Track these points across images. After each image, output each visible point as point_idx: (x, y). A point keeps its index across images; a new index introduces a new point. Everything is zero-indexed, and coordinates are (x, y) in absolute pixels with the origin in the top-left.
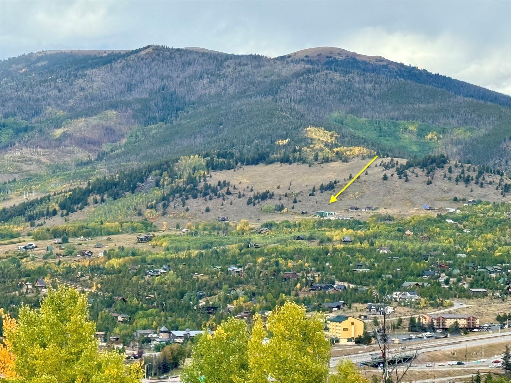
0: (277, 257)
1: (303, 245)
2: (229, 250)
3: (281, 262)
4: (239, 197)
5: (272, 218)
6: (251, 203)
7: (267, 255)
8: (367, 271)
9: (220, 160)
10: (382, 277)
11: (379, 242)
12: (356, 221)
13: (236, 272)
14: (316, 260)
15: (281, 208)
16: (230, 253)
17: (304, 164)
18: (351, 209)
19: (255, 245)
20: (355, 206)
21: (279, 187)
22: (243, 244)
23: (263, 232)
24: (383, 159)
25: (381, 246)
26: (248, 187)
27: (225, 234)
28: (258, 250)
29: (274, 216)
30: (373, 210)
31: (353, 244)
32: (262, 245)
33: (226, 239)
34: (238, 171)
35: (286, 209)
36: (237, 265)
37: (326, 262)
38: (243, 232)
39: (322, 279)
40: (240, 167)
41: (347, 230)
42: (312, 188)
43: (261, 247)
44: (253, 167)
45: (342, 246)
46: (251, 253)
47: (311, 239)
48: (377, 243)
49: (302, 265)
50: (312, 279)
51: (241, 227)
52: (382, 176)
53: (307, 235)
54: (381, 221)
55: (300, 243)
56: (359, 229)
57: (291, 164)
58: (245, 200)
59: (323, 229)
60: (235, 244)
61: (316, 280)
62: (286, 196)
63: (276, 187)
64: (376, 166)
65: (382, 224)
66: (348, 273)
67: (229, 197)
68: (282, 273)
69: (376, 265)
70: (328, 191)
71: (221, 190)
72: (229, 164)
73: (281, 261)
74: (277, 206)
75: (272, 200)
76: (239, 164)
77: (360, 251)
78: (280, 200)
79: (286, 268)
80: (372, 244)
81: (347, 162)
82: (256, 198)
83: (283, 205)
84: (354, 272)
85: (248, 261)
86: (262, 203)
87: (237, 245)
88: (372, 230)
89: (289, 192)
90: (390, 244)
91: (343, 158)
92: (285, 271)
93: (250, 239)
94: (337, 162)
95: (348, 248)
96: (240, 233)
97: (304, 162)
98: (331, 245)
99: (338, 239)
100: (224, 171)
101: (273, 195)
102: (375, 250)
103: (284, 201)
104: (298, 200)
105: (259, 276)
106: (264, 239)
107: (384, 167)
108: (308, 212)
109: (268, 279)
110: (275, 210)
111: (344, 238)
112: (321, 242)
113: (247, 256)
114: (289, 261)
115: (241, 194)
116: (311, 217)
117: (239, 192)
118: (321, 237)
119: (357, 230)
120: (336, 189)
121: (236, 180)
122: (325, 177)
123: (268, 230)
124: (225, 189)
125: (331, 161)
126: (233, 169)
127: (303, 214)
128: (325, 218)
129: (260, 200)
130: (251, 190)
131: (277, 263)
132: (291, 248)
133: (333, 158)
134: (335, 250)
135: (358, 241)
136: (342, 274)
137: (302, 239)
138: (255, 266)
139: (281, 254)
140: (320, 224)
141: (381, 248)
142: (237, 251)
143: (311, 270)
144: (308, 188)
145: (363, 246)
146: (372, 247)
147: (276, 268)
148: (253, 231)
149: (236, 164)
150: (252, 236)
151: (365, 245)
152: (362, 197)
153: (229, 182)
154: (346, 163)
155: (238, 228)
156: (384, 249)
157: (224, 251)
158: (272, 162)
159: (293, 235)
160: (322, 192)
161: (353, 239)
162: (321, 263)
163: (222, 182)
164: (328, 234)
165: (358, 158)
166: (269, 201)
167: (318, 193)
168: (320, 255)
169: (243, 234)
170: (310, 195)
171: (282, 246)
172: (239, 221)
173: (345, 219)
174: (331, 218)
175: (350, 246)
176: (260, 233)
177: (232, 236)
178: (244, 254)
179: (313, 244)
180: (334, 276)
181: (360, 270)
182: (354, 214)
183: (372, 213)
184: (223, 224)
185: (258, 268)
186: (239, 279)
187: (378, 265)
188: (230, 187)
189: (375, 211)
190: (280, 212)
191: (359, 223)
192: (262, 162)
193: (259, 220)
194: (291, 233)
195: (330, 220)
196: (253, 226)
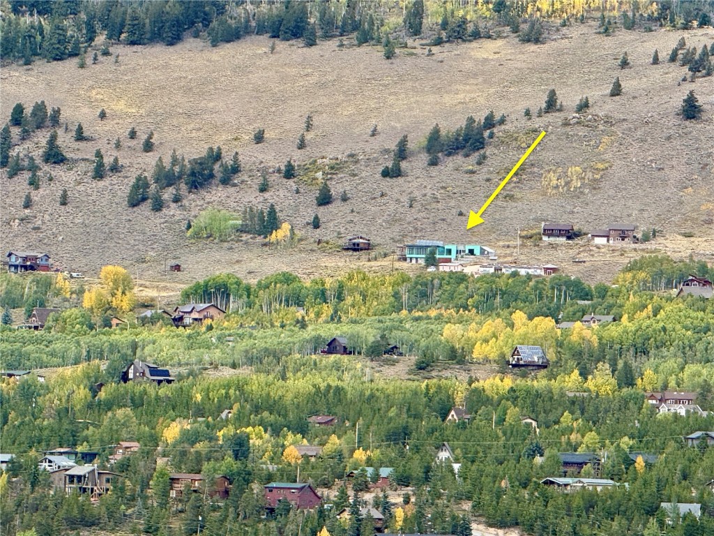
0: (241, 420)
1: (346, 376)
2: (48, 389)
3: (254, 442)
4: (99, 174)
5: (230, 263)
6: (144, 199)
7: (200, 412)
8: (602, 484)
9: (26, 20)
10: (664, 514)
11: (656, 371)
12: (569, 283)
13: (72, 477)
14: (399, 436)
15: (267, 223)
16: (52, 401)
17: (365, 49)
18: (549, 232)
19: (154, 372)
20: (563, 222)
21: (259, 138)
22: (104, 366)
23: (187, 320)
24: (686, 34)
25: (665, 387)
26: (133, 135)
27: (34, 321)
28: (164, 391)
29: (236, 257)
30: (636, 240)
31: (552, 376)
32: (184, 371)
33: (38, 341)
34: (97, 67)
35: (286, 227)
36: (79, 449)
37: (439, 447)
38: (108, 316)
39: (420, 515)
40: (106, 53)
41: (531, 318)
42: (393, 146)
43: (180, 378)
44: (157, 54)
45: (508, 382)
46: (137, 403)
47: (383, 351)
48: (649, 376)
49: (339, 456)
50: (377, 514)
51: (100, 296)
52: (678, 101)
53: (369, 333)
54: (669, 284)
55: (337, 367)
56: (580, 315)
57: (311, 43)
58: (120, 187)
59: (433, 313)
60: (76, 362)
61: (392, 516)
62: (289, 173)
63: (247, 137)
64: (656, 61)
65: (670, 299)
66: (525, 494)
67: (58, 171)
68: (256, 487)
69: (640, 461)
70: (459, 159)
71: (28, 144)
72: (63, 41)
73: (258, 439)
74: (250, 212)
75: (231, 190)
76: (101, 39)
77: (578, 405)
78: (263, 189)
79: (272, 468)
80: (627, 379)
81: (537, 41)
82: (165, 178)
83: (272, 212)
84: (550, 488)
85: (124, 434)
86: (191, 199)
87: (80, 367)
88: (631, 319)
89: (298, 157)
90: (701, 380)
91: (525, 27)
92: (270, 478)
93: (134, 346)
94: (500, 42)
95: (528, 392)
96: (97, 319)
97: (365, 39)
98: (464, 377)
99: (493, 355)
100: (40, 65)
101: (236, 170)
102: (639, 400)
103: (282, 196)
104: (336, 190)
105: (165, 494)
106: (189, 348)
107: (686, 69)
108: (374, 240)
109: (198, 509)
110: (242, 230)
111: (515, 352)
112: (423, 366)
113: (120, 413)
114: (290, 437)
115: (108, 161)
116: (385, 262)
117: (99, 154)
118: (423, 343)
119: (572, 318)
120: (489, 151)
121: (90, 102)
122: (448, 99)
123: (213, 311)
124: (42, 138)
125: (476, 35)
126: (75, 60)
127: (356, 248)
128: (445, 268)
129: (183, 187)
130: (148, 147)
131: (240, 448)
132: (299, 384)
133: (481, 25)
134: (477, 399)
135: (572, 363)
136: (499, 494)
137: (345, 351)
138: (148, 455)
139: (257, 409)
140: (423, 292)
141: (662, 393)
142: (82, 393)
143: (376, 477)
144: (376, 144)
145: (590, 384)
146: (626, 391)
147: (236, 466)
148: (148, 313)
149: (91, 39)
150: (144, 334)
151: (600, 381)
152: (595, 186)
153: (57, 112)
154: (532, 47)
155: (88, 300)
156: (678, 401)
157: (28, 392)
158: (233, 36)
159: (310, 332)
160: (434, 163)
161: (551, 356)
162: (417, 449)
163: (28, 111)
164: (451, 332)
165: (583, 29)
166: (217, 194)
167: (416, 165)
168: (417, 416)
169: (107, 324)
170: (386, 174)
171: (262, 377)
172: (96, 273)
173: (523, 272)
174: (468, 270)
175: (539, 382)
176: (178, 321)
177: (63, 330)
178: (109, 405)
179: (389, 371)
180: (467, 506)
181: (573, 483)
182: (560, 254)
183: (633, 251)
184: (28, 284)
185: (161, 462)
186: (82, 509)
187: (649, 466)
188: (60, 132)
189: (647, 245)
190: (260, 239)
191: (579, 290)
192: (196, 36)
193: (177, 268)
194: (303, 324)
195: (462, 278)
196: (151, 293)
